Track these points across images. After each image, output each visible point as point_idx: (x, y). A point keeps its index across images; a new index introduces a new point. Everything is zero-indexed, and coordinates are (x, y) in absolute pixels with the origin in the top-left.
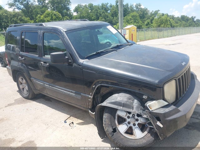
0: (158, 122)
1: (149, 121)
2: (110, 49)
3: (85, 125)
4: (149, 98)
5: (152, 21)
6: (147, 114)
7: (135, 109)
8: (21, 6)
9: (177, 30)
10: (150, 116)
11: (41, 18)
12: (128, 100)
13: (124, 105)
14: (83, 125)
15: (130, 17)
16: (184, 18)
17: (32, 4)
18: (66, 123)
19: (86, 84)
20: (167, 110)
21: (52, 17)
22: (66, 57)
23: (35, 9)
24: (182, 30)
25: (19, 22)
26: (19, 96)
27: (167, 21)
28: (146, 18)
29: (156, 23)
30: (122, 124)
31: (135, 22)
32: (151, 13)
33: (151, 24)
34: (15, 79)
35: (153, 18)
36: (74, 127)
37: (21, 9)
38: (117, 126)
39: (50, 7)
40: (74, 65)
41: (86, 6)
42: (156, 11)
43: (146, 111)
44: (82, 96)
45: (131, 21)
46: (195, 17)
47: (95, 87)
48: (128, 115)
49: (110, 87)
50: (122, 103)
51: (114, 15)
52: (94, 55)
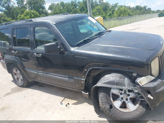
0: (149, 95)
1: (141, 95)
2: (94, 36)
3: (79, 105)
4: (138, 75)
5: (113, 12)
6: (138, 89)
7: (126, 86)
8: (2, 8)
9: (135, 18)
10: (141, 91)
11: (22, 17)
12: (120, 79)
13: (117, 84)
14: (78, 104)
15: (96, 11)
16: (138, 8)
17: (12, 6)
18: (62, 104)
19: (78, 69)
20: (155, 84)
21: (31, 16)
22: (59, 47)
23: (16, 10)
24: (138, 17)
25: (2, 22)
26: (14, 86)
27: (125, 11)
28: (108, 10)
29: (116, 14)
30: (116, 100)
31: (100, 14)
32: (112, 5)
33: (113, 15)
34: (10, 71)
35: (114, 10)
36: (70, 107)
37: (3, 11)
38: (113, 103)
39: (28, 7)
40: (66, 53)
41: (58, 4)
42: (115, 4)
43: (137, 87)
44: (75, 80)
45: (96, 14)
46: (146, 6)
47: (87, 71)
48: (121, 92)
49: (101, 69)
50: (115, 82)
51: (82, 10)
52: (82, 42)
